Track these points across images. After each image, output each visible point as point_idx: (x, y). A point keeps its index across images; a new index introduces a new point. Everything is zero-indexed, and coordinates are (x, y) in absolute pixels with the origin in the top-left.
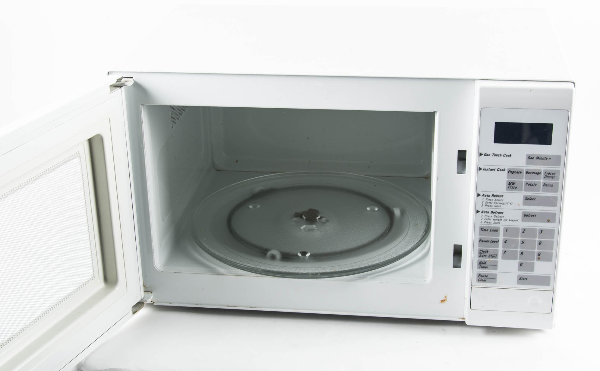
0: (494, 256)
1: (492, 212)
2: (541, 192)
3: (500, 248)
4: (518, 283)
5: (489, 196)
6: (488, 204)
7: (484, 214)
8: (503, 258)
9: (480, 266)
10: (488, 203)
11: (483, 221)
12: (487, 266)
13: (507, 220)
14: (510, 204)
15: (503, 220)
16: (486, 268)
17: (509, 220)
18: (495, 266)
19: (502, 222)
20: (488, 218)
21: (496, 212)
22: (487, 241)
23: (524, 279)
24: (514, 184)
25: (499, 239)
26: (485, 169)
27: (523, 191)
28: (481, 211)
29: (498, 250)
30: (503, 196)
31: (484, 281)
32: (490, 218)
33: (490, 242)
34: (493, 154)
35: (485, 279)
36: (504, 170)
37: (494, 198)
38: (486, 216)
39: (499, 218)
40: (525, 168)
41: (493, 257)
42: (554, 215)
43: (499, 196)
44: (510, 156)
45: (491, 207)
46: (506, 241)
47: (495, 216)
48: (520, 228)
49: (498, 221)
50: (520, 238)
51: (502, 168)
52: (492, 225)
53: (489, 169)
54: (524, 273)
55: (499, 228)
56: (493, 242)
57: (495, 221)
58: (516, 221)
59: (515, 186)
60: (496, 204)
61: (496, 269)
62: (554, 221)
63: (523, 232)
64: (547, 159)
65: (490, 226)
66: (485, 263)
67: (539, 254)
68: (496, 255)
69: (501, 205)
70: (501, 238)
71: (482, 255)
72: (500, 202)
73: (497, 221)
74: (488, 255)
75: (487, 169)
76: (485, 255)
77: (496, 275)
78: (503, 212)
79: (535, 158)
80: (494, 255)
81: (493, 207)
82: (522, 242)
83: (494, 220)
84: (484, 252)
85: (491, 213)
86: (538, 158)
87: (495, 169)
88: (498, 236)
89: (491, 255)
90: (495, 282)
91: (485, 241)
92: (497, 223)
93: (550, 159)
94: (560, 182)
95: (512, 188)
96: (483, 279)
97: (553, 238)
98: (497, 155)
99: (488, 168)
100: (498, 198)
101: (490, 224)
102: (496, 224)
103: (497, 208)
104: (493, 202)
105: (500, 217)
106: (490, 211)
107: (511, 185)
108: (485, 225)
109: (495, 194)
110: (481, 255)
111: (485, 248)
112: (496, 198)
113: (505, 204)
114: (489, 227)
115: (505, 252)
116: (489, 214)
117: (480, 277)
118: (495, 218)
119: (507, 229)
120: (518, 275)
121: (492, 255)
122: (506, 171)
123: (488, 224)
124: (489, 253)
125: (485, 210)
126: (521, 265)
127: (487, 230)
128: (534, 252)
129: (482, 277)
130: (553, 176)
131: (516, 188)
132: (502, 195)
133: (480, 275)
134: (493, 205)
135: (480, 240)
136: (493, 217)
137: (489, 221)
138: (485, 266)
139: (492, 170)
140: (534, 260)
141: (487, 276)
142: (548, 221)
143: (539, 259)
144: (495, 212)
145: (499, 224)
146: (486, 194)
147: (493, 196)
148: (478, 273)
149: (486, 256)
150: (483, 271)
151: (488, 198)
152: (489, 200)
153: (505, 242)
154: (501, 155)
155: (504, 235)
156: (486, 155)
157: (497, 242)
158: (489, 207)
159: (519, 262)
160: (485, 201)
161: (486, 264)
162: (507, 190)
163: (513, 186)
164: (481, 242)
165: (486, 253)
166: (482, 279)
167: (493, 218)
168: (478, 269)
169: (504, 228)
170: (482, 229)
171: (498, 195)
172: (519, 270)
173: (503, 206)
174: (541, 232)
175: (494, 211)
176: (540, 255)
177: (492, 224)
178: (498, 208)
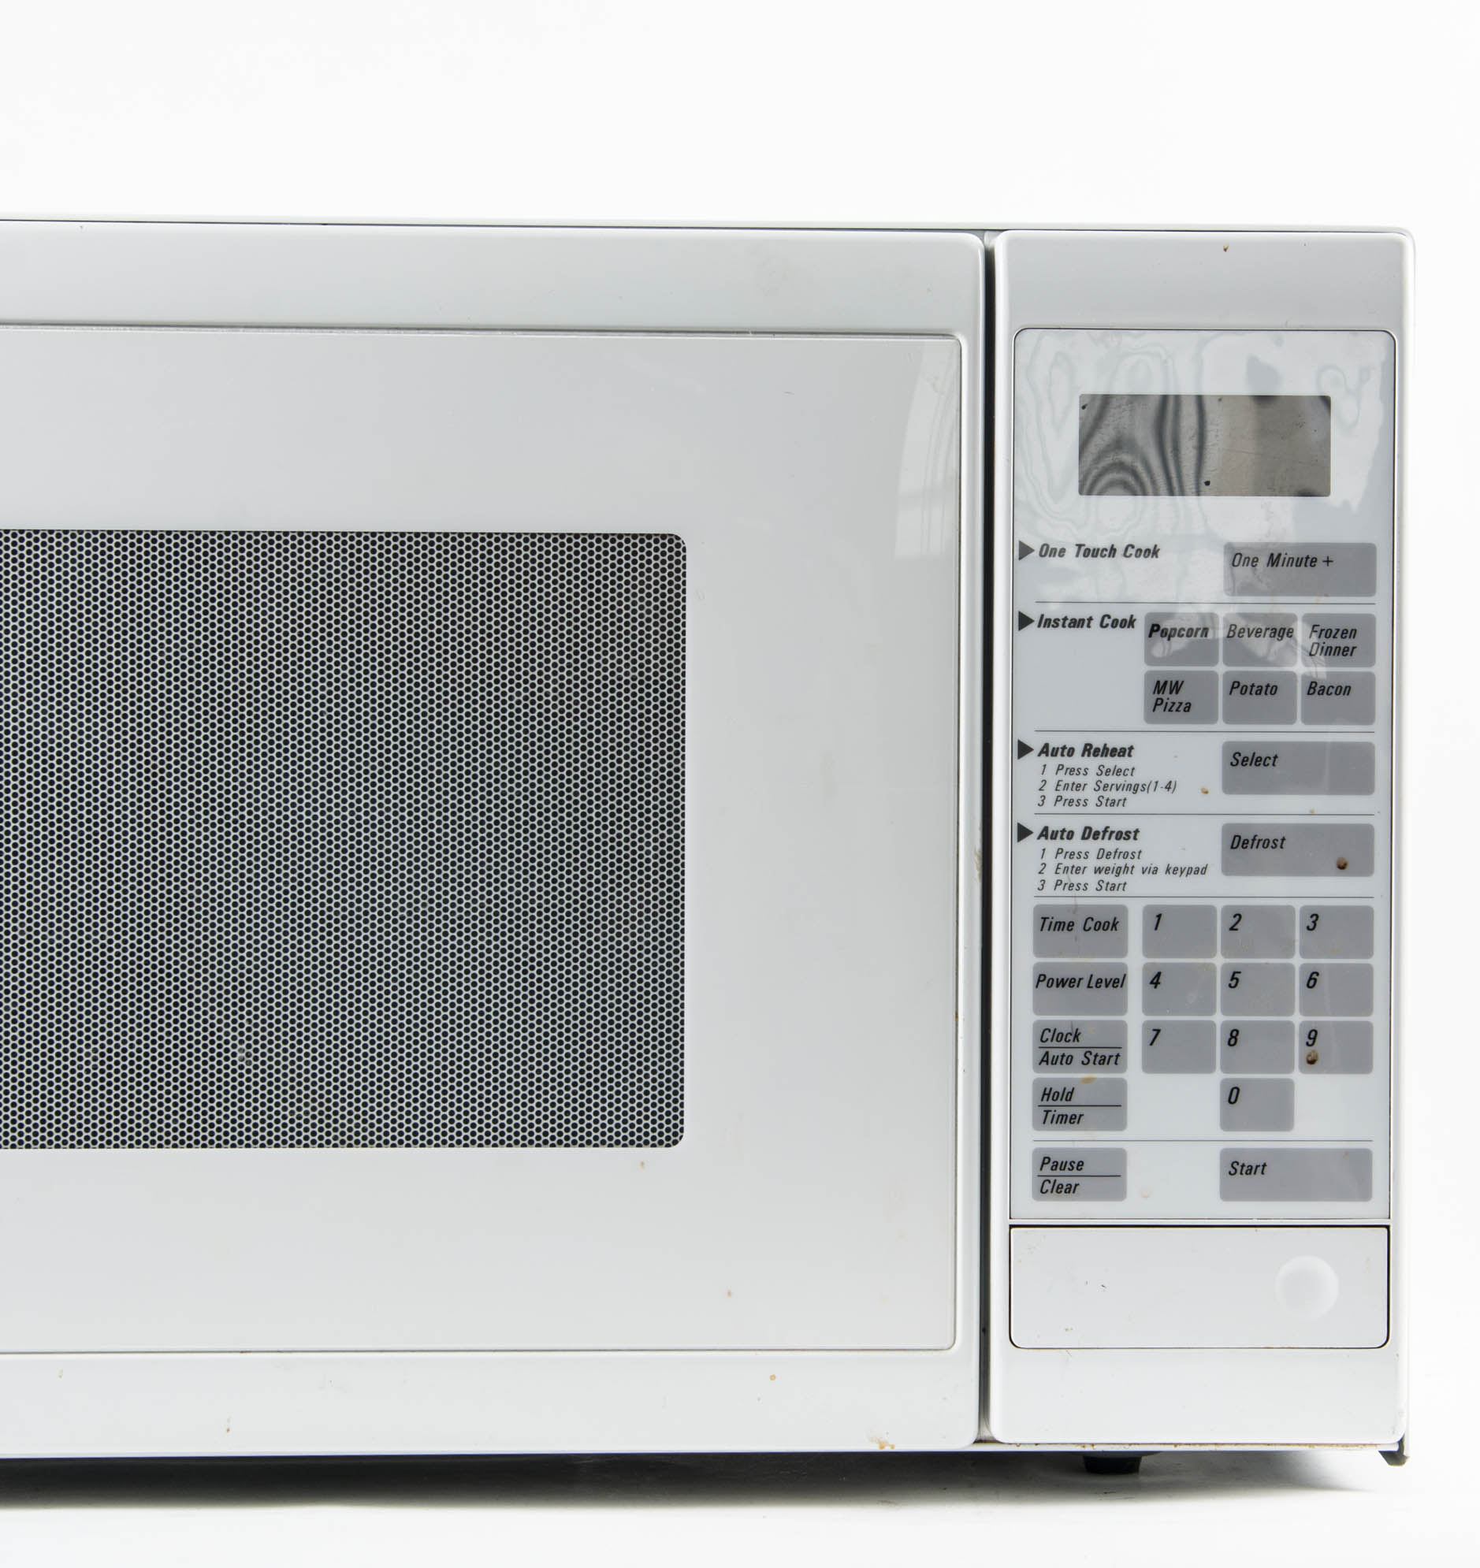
0: (1108, 1057)
1: (1089, 833)
2: (1299, 725)
3: (1135, 1018)
4: (1227, 1194)
5: (1071, 752)
6: (1068, 795)
7: (1052, 846)
8: (1151, 1065)
9: (1047, 1112)
10: (1066, 787)
11: (1050, 877)
12: (1077, 1111)
13: (1156, 871)
14: (1168, 787)
15: (1138, 871)
16: (1074, 1120)
17: (1168, 870)
18: (1113, 1108)
19: (1136, 883)
20: (1068, 862)
21: (1105, 831)
22: (1072, 982)
23: (1250, 1170)
24: (1176, 687)
25: (1124, 966)
26: (1046, 623)
27: (1220, 725)
28: (1037, 830)
29: (1122, 1027)
30: (1131, 748)
31: (1070, 1189)
32: (1081, 863)
33: (1084, 983)
34: (1080, 546)
35: (1073, 1181)
36: (1130, 623)
37: (1092, 763)
38: (1059, 851)
39: (1121, 862)
40: (1221, 613)
41: (1103, 1061)
42: (1364, 834)
43: (1114, 752)
44: (1154, 552)
45: (1081, 809)
46: (1159, 975)
47: (1103, 854)
48: (1219, 905)
49: (1118, 874)
50: (1219, 961)
51: (1121, 613)
52: (1093, 898)
53: (1065, 619)
54: (1253, 1141)
55: (1124, 910)
56: (1099, 982)
57: (1103, 876)
58: (1197, 871)
59: (1183, 697)
60: (1101, 793)
61: (1120, 1124)
62: (1367, 870)
63: (1232, 929)
64: (1314, 561)
65: (1081, 902)
66: (1068, 1095)
67: (1312, 1036)
68: (1114, 1052)
69: (1128, 794)
70: (1135, 962)
71: (1053, 1053)
72: (1119, 780)
73: (1111, 878)
74: (1078, 1055)
75: (1056, 621)
76: (1068, 1052)
77: (1120, 1156)
78: (1137, 831)
79: (1264, 560)
80: (1107, 1053)
81: (1091, 807)
82: (1232, 979)
83: (1098, 870)
84: (1059, 1037)
85: (1083, 838)
86: (1274, 560)
87: (1090, 619)
88: (1122, 951)
89: (1094, 1051)
90: (1119, 1194)
91: (1062, 983)
92: (1113, 888)
93: (1328, 561)
94: (1379, 669)
95: (1170, 708)
96: (1064, 1181)
97: (1368, 952)
98: (1093, 553)
99: (1061, 617)
100: (1109, 762)
101: (1081, 893)
102: (1109, 893)
103: (1109, 809)
104: (1091, 780)
105: (1126, 855)
106: (1077, 825)
107: (1166, 696)
108: (1062, 899)
109: (1098, 742)
110: (1047, 1053)
111: (1062, 1020)
112: (1100, 760)
113: (1145, 788)
114: (1075, 909)
115: (1158, 1031)
116: (1076, 845)
117: (1047, 1169)
118: (1104, 863)
119: (1159, 916)
120: (1225, 1153)
121: (1101, 1052)
122: (1141, 629)
123: (1074, 892)
124: (1084, 1041)
125: (1055, 824)
126: (1233, 1095)
127: (1070, 926)
128: (1290, 1025)
129: (1058, 1172)
130: (1348, 642)
131: (1188, 707)
132: (1127, 746)
133: (1046, 1161)
134: (1090, 794)
135: (1041, 979)
136: (1093, 855)
137: (1075, 879)
138: (1069, 1111)
139: (1077, 623)
140: (1289, 1068)
141: (1081, 1164)
142: (1342, 867)
143: (1312, 1062)
144: (1101, 829)
145: (1120, 893)
146: (1056, 742)
147: (1088, 750)
148: (1036, 1152)
149: (1069, 1060)
150: (1064, 1140)
151: (1068, 762)
152: (1071, 771)
153: (1156, 981)
154: (1113, 551)
155: (1149, 949)
156: (1047, 551)
157: (1118, 982)
158: (1074, 809)
159: (1224, 1083)
160: (1052, 778)
161: (1074, 1101)
162: (1148, 719)
163: (1174, 698)
164: (1043, 985)
165: (1071, 1044)
166: (1060, 1181)
167: (1092, 862)
168: (1036, 1127)
169: (1147, 910)
170: (1045, 919)
171: (1110, 746)
172: (1227, 1124)
173: (1135, 802)
174: (1314, 922)
175: (1098, 825)
176: (1314, 1039)
177: (1092, 891)
178: (1115, 809)
